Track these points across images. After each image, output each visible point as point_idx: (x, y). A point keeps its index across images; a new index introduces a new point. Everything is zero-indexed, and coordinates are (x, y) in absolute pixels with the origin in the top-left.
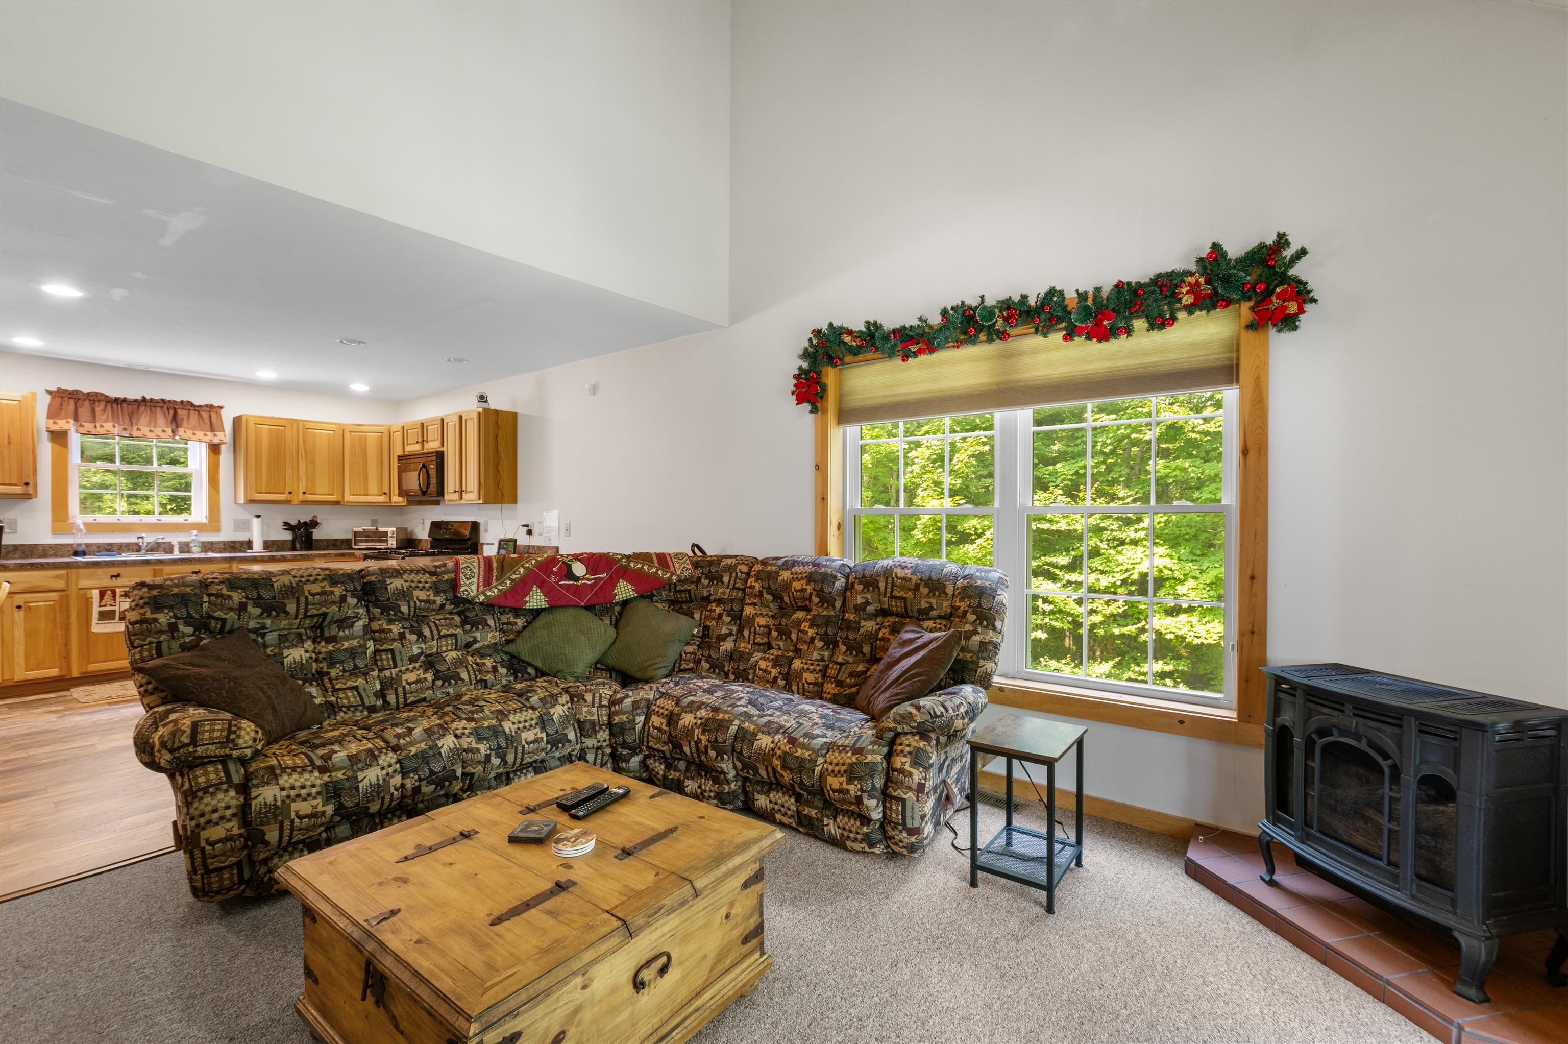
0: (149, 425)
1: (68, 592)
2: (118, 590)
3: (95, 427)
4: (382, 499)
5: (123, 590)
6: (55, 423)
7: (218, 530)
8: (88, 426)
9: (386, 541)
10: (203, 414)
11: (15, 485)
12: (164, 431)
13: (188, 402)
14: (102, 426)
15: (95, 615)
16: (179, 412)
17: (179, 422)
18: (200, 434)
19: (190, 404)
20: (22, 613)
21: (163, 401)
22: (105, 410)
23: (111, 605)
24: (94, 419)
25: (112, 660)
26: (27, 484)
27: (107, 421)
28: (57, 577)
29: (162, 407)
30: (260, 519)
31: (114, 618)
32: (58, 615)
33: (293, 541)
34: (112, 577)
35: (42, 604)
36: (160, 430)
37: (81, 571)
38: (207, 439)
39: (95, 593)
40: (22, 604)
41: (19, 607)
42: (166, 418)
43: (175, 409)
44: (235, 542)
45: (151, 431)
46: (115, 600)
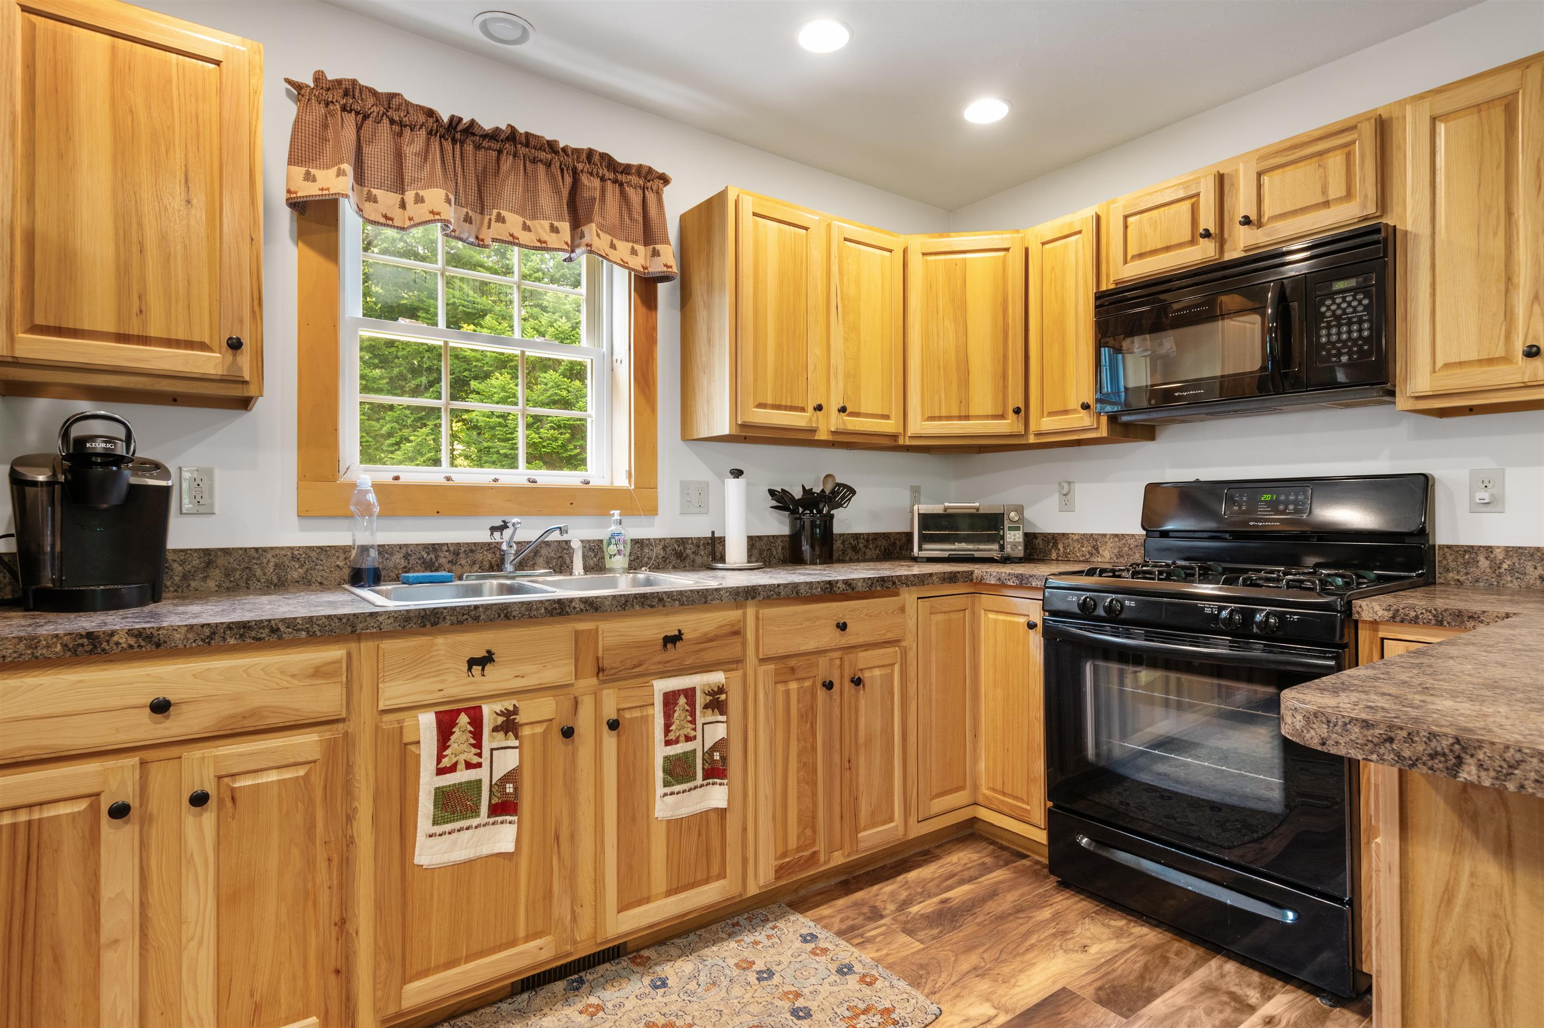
0: (521, 211)
1: (350, 727)
2: (487, 710)
3: (403, 205)
4: (1007, 425)
5: (499, 707)
6: (309, 177)
7: (652, 510)
8: (387, 199)
9: (999, 539)
10: (630, 191)
11: (202, 346)
12: (554, 230)
13: (604, 156)
14: (419, 200)
15: (426, 805)
16: (584, 179)
17: (581, 211)
18: (623, 247)
19: (609, 162)
20: (208, 817)
21: (552, 146)
22: (425, 155)
23: (469, 766)
24: (399, 185)
25: (469, 958)
26: (235, 345)
27: (431, 183)
28: (319, 673)
29: (548, 165)
30: (741, 481)
31: (474, 811)
32: (320, 814)
33: (794, 539)
34: (472, 662)
35: (272, 777)
36: (546, 224)
37: (388, 645)
38: (637, 263)
39: (427, 721)
40: (210, 787)
41: (199, 800)
42: (558, 192)
43: (575, 173)
44: (682, 541)
45: (526, 228)
46: (478, 745)
